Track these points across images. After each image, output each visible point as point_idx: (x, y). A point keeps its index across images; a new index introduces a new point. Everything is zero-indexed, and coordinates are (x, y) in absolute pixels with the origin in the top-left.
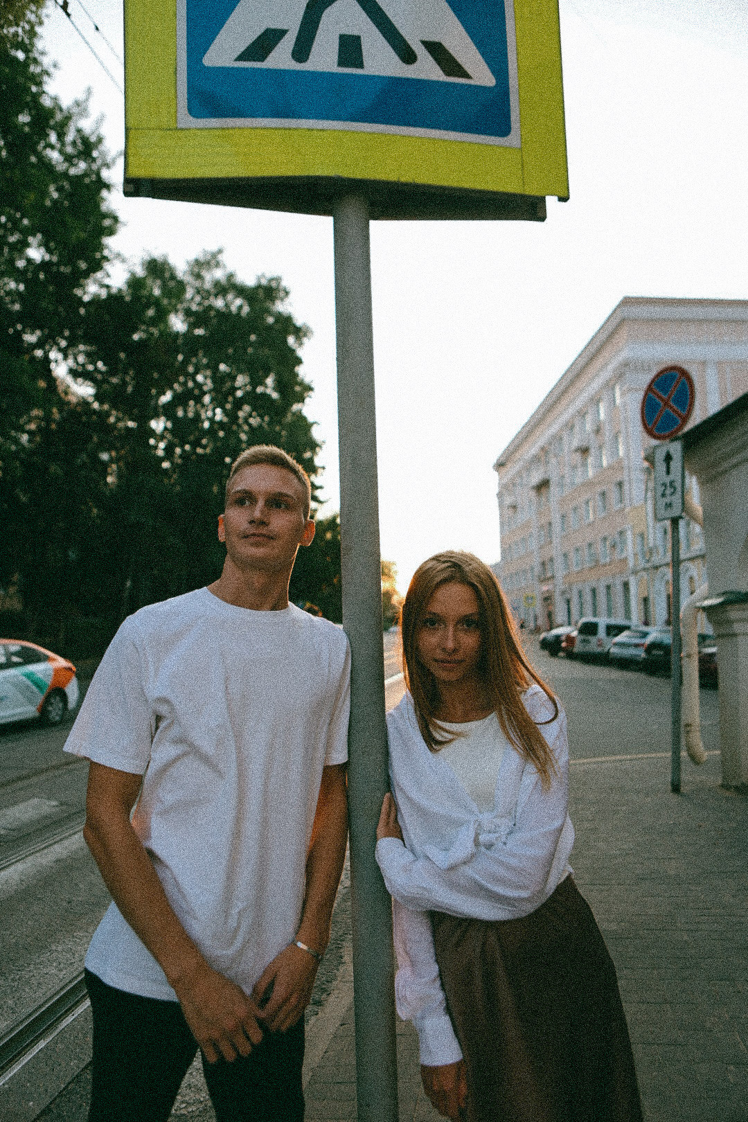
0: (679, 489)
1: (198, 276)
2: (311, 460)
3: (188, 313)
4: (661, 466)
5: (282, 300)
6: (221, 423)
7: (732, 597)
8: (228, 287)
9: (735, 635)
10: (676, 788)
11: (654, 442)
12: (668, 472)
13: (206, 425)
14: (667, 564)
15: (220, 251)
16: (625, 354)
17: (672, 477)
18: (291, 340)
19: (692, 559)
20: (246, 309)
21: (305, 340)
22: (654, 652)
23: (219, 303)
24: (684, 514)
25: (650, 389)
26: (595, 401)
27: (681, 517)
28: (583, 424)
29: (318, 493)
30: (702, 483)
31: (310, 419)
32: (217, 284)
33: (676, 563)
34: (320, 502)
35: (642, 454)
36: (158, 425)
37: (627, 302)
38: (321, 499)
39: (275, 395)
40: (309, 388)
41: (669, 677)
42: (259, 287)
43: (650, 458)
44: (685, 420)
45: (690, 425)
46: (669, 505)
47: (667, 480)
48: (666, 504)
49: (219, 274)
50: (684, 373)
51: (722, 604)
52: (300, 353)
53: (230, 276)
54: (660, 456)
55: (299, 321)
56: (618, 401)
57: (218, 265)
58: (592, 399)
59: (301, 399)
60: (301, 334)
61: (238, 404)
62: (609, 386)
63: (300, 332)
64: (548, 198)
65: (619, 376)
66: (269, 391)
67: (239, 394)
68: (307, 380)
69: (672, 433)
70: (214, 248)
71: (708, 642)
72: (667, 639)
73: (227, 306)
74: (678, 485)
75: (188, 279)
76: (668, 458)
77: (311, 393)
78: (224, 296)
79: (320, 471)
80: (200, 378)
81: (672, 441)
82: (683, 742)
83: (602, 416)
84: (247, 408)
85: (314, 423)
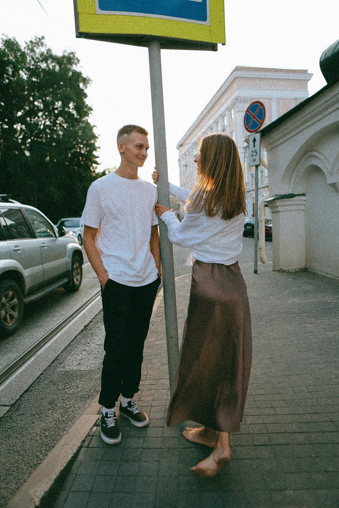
0: (258, 153)
1: (32, 50)
2: (94, 144)
3: (28, 69)
4: (251, 143)
5: (76, 64)
6: (48, 126)
7: (278, 197)
8: (48, 57)
9: (278, 212)
10: (256, 272)
11: (249, 134)
12: (254, 146)
13: (42, 127)
14: (253, 190)
15: (43, 38)
16: (236, 94)
17: (255, 149)
18: (81, 85)
19: (263, 188)
20: (57, 68)
21: (88, 85)
22: (247, 227)
23: (43, 65)
24: (260, 164)
25: (247, 111)
26: (223, 116)
27: (259, 165)
28: (217, 126)
29: (97, 160)
30: (268, 151)
31: (92, 124)
32: (42, 54)
33: (257, 189)
34: (98, 164)
35: (244, 139)
36: (18, 127)
37: (237, 69)
38: (99, 163)
39: (74, 112)
40: (91, 109)
41: (253, 237)
42: (64, 57)
43: (247, 141)
44: (261, 124)
45: (263, 127)
46: (254, 160)
47: (254, 149)
48: (253, 159)
49: (43, 49)
50: (262, 104)
51: (274, 199)
52: (86, 91)
53: (49, 50)
54: (251, 139)
55: (84, 75)
56: (233, 117)
57: (42, 44)
58: (221, 115)
59: (86, 114)
60: (86, 82)
61: (56, 116)
62: (229, 109)
63: (85, 81)
64: (218, 44)
65: (233, 104)
66: (71, 110)
67: (56, 112)
68: (89, 105)
69: (256, 130)
70: (40, 36)
71: (269, 222)
72: (253, 221)
73: (48, 66)
74: (258, 152)
75: (27, 51)
76: (254, 140)
77: (91, 112)
78: (46, 62)
79: (98, 149)
80: (36, 103)
81: (256, 133)
82: (259, 256)
83: (226, 123)
84: (60, 119)
85: (94, 126)
